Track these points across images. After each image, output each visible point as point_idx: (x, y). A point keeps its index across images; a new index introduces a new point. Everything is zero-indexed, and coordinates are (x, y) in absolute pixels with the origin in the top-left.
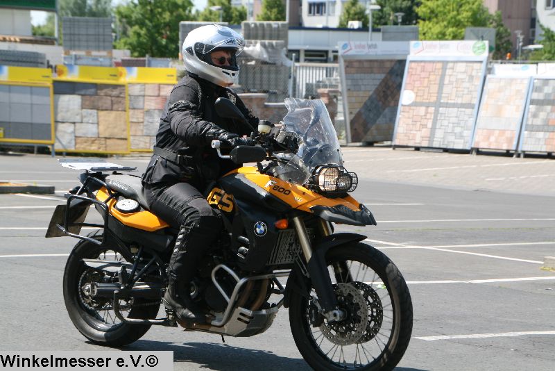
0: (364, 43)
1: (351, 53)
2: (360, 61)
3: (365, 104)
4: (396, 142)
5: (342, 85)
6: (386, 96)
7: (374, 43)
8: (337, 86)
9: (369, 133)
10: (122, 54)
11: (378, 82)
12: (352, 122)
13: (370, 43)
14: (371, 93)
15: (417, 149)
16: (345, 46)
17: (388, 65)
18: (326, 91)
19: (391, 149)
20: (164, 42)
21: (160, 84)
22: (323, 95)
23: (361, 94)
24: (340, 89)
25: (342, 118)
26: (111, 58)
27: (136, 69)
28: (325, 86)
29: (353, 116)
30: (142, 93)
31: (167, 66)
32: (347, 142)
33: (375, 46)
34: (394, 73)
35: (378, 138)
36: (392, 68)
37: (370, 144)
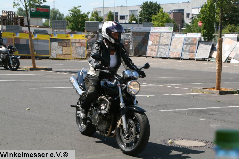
0: (138, 27)
1: (134, 30)
2: (136, 32)
3: (138, 45)
4: (147, 55)
5: (131, 39)
6: (144, 42)
7: (141, 27)
8: (130, 39)
9: (139, 53)
10: (68, 31)
11: (142, 39)
12: (134, 50)
13: (139, 27)
14: (140, 42)
15: (153, 57)
16: (132, 28)
17: (145, 34)
18: (127, 41)
19: (146, 57)
20: (80, 27)
21: (80, 39)
22: (126, 42)
23: (137, 42)
24: (131, 40)
25: (132, 49)
26: (66, 31)
27: (73, 35)
28: (126, 40)
29: (135, 48)
30: (75, 42)
31: (82, 34)
32: (133, 55)
33: (141, 28)
34: (146, 36)
35: (142, 54)
36: (146, 34)
37: (139, 56)
